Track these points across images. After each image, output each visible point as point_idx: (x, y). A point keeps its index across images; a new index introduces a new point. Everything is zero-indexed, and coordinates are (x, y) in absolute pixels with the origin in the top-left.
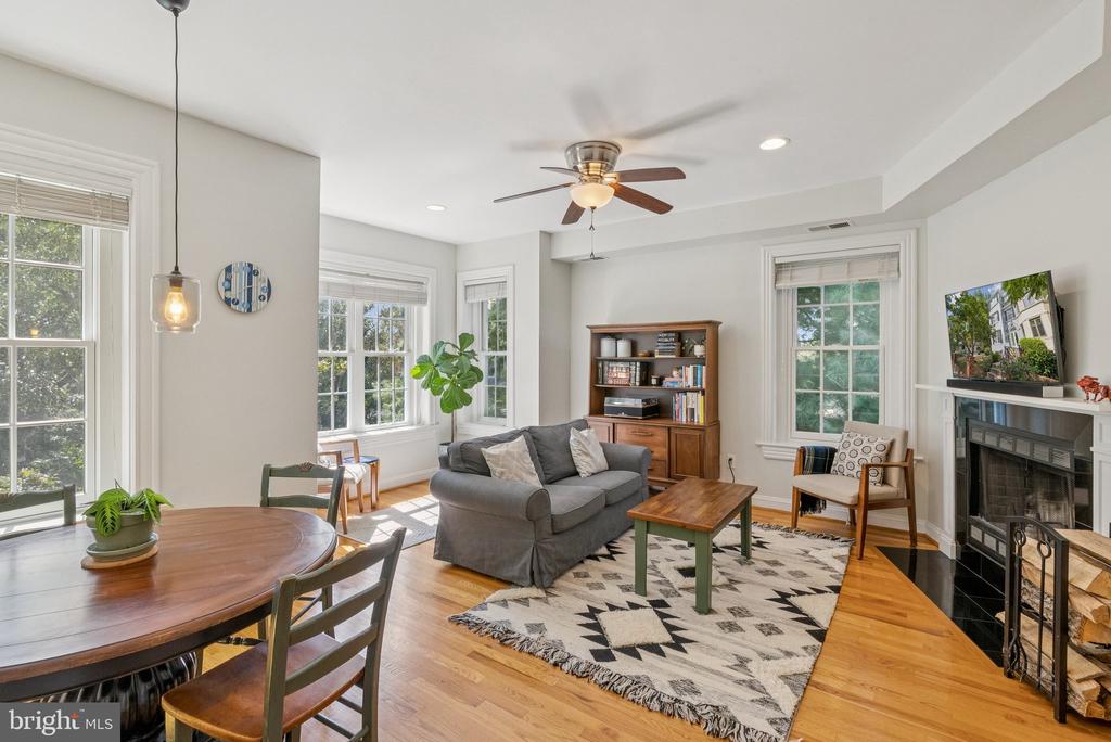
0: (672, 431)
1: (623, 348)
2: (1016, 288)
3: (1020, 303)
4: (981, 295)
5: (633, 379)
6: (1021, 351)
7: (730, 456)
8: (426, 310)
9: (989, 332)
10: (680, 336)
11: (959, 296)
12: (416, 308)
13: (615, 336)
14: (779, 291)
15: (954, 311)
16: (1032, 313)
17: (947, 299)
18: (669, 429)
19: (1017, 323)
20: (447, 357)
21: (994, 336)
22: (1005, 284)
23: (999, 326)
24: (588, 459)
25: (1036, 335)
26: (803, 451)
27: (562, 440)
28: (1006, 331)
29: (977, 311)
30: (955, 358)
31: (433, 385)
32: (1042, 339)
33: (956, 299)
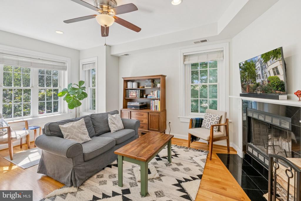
0: (149, 113)
1: (135, 85)
2: (267, 57)
3: (269, 63)
4: (252, 61)
5: (137, 96)
6: (269, 81)
7: (170, 121)
8: (66, 72)
9: (255, 75)
10: (153, 81)
11: (244, 63)
12: (62, 71)
13: (132, 81)
14: (185, 65)
15: (242, 69)
16: (274, 66)
17: (240, 64)
18: (148, 113)
19: (267, 70)
20: (74, 89)
21: (257, 77)
22: (262, 55)
23: (259, 72)
24: (114, 126)
25: (275, 74)
26: (192, 120)
27: (106, 118)
28: (262, 74)
29: (251, 68)
30: (242, 86)
31: (67, 99)
32: (278, 76)
33: (243, 64)
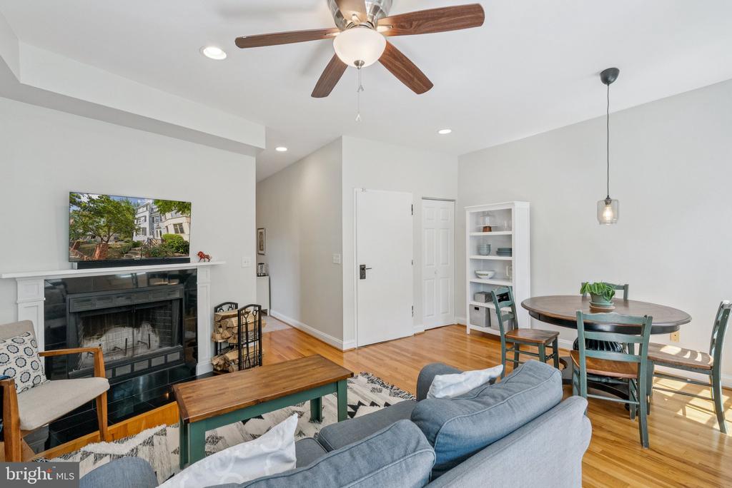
2: (165, 206)
3: (168, 215)
4: (128, 203)
6: (163, 240)
9: (133, 228)
11: (95, 197)
19: (162, 225)
21: (137, 230)
22: (156, 202)
23: (145, 225)
25: (176, 232)
28: (152, 228)
29: (120, 212)
30: (77, 245)
32: (182, 235)
